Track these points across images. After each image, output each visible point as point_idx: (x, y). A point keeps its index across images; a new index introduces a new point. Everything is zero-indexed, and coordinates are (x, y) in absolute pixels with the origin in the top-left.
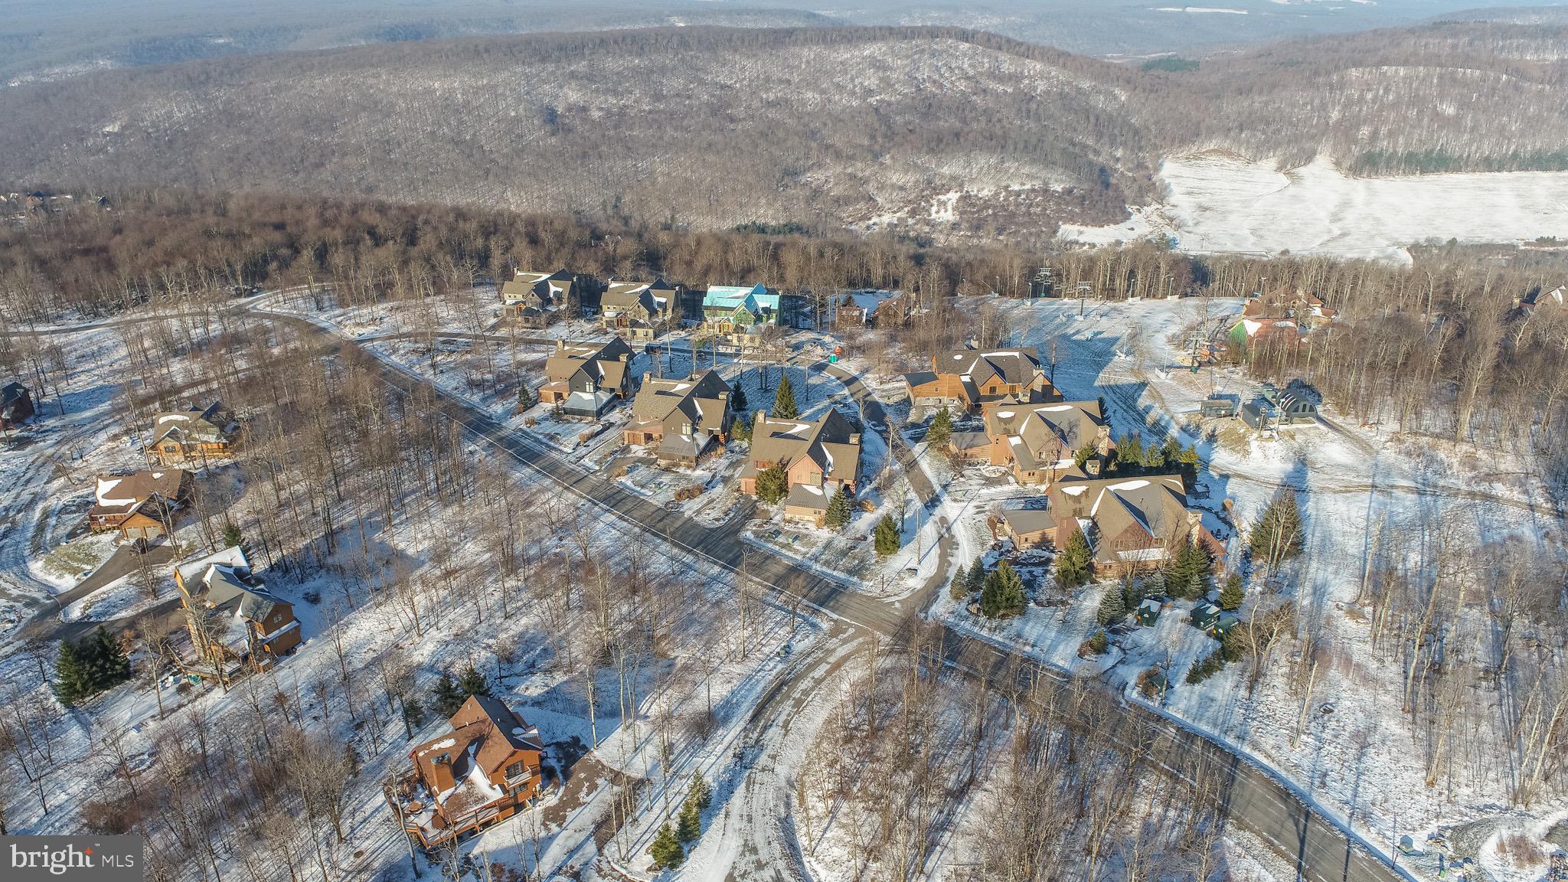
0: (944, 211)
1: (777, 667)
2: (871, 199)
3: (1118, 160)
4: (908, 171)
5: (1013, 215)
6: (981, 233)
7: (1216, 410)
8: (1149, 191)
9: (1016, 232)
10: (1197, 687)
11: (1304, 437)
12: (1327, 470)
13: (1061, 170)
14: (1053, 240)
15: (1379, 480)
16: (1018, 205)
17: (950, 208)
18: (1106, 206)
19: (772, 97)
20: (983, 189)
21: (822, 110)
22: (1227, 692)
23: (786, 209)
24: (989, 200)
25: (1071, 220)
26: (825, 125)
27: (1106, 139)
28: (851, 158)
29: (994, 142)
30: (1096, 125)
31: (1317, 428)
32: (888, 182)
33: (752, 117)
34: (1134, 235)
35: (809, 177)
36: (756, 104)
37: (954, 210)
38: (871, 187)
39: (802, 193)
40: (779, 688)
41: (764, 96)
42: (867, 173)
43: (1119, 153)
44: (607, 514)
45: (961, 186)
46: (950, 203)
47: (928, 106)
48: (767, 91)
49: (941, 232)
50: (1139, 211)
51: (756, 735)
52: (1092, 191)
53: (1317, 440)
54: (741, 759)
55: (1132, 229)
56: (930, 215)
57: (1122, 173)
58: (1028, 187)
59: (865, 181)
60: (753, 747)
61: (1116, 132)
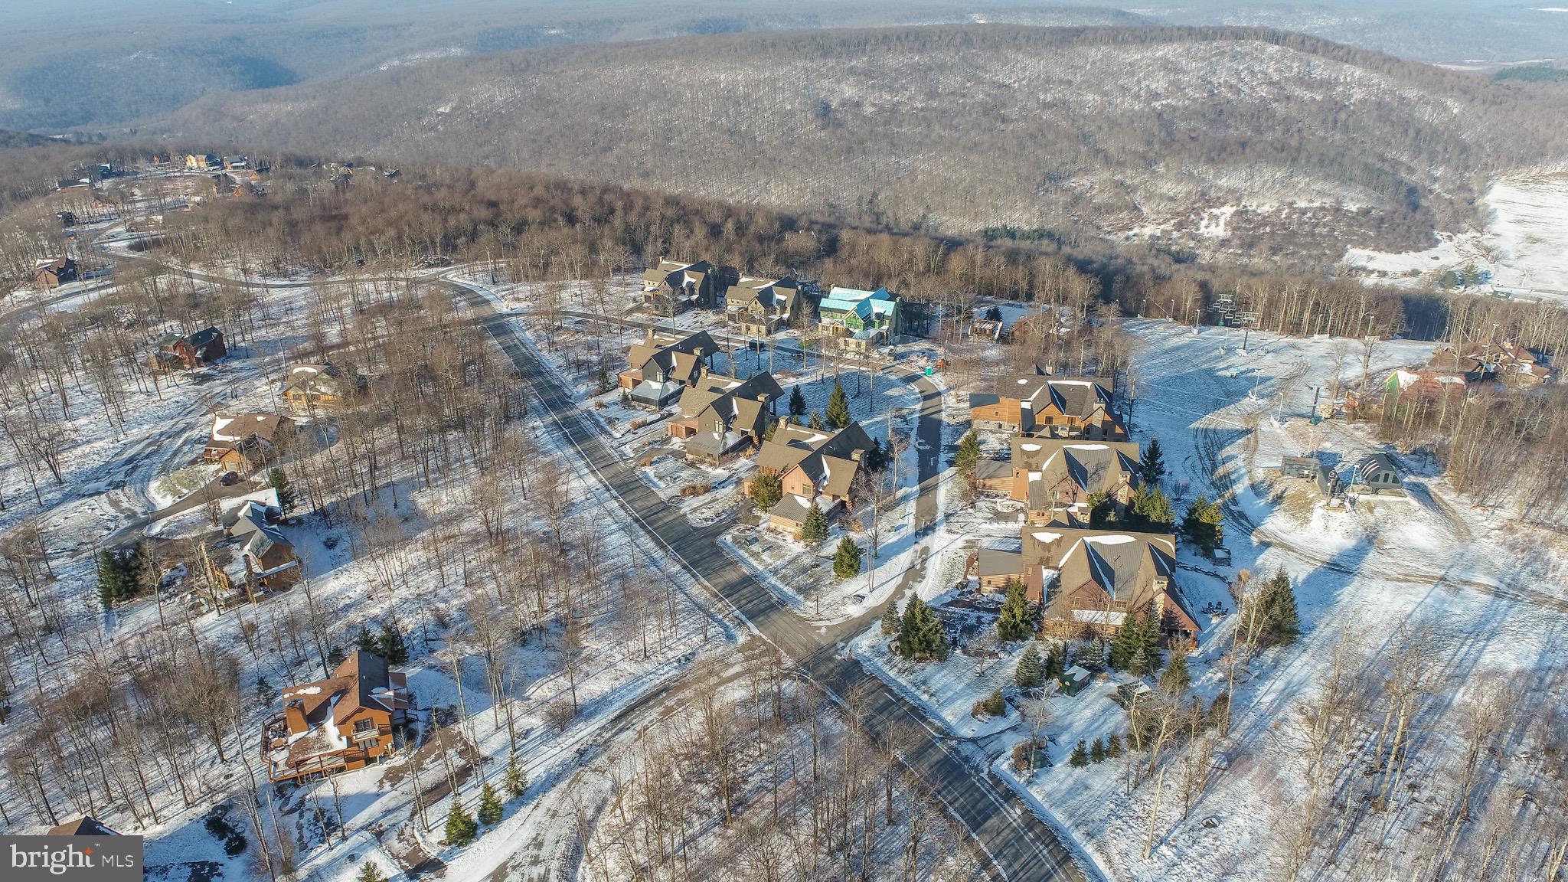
0: (1215, 226)
1: (671, 672)
2: (1136, 208)
3: (1436, 180)
4: (1181, 181)
5: (1294, 234)
6: (1252, 252)
7: (1298, 469)
8: (1465, 216)
9: (1293, 254)
10: (1079, 771)
11: (1384, 512)
12: (1395, 553)
13: (1360, 188)
14: (1336, 265)
15: (1452, 573)
16: (1301, 224)
17: (1222, 222)
18: (1408, 231)
19: (1049, 98)
20: (1263, 205)
21: (1101, 113)
22: (1109, 782)
23: (1042, 214)
24: (1269, 217)
25: (1362, 244)
26: (1100, 128)
27: (1424, 156)
28: (1121, 164)
29: (1284, 154)
30: (1415, 139)
31: (1407, 503)
32: (1158, 192)
33: (1025, 118)
34: (1436, 264)
35: (1073, 182)
36: (1032, 104)
37: (1226, 225)
38: (1138, 197)
39: (1062, 199)
40: (657, 694)
41: (1042, 97)
42: (1136, 181)
43: (1438, 173)
44: (613, 501)
45: (1239, 200)
46: (1223, 217)
47: (1218, 113)
48: (1046, 91)
49: (1207, 248)
50: (1450, 238)
51: (609, 734)
52: (1394, 212)
53: (1401, 517)
54: (581, 755)
55: (1437, 258)
56: (1198, 229)
57: (1438, 195)
58: (1317, 204)
59: (1133, 189)
60: (599, 746)
61: (1439, 148)
